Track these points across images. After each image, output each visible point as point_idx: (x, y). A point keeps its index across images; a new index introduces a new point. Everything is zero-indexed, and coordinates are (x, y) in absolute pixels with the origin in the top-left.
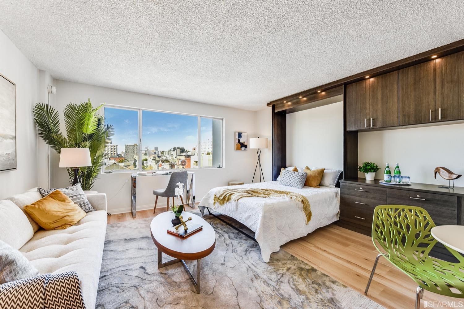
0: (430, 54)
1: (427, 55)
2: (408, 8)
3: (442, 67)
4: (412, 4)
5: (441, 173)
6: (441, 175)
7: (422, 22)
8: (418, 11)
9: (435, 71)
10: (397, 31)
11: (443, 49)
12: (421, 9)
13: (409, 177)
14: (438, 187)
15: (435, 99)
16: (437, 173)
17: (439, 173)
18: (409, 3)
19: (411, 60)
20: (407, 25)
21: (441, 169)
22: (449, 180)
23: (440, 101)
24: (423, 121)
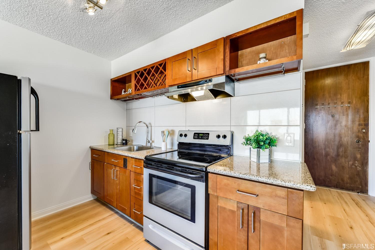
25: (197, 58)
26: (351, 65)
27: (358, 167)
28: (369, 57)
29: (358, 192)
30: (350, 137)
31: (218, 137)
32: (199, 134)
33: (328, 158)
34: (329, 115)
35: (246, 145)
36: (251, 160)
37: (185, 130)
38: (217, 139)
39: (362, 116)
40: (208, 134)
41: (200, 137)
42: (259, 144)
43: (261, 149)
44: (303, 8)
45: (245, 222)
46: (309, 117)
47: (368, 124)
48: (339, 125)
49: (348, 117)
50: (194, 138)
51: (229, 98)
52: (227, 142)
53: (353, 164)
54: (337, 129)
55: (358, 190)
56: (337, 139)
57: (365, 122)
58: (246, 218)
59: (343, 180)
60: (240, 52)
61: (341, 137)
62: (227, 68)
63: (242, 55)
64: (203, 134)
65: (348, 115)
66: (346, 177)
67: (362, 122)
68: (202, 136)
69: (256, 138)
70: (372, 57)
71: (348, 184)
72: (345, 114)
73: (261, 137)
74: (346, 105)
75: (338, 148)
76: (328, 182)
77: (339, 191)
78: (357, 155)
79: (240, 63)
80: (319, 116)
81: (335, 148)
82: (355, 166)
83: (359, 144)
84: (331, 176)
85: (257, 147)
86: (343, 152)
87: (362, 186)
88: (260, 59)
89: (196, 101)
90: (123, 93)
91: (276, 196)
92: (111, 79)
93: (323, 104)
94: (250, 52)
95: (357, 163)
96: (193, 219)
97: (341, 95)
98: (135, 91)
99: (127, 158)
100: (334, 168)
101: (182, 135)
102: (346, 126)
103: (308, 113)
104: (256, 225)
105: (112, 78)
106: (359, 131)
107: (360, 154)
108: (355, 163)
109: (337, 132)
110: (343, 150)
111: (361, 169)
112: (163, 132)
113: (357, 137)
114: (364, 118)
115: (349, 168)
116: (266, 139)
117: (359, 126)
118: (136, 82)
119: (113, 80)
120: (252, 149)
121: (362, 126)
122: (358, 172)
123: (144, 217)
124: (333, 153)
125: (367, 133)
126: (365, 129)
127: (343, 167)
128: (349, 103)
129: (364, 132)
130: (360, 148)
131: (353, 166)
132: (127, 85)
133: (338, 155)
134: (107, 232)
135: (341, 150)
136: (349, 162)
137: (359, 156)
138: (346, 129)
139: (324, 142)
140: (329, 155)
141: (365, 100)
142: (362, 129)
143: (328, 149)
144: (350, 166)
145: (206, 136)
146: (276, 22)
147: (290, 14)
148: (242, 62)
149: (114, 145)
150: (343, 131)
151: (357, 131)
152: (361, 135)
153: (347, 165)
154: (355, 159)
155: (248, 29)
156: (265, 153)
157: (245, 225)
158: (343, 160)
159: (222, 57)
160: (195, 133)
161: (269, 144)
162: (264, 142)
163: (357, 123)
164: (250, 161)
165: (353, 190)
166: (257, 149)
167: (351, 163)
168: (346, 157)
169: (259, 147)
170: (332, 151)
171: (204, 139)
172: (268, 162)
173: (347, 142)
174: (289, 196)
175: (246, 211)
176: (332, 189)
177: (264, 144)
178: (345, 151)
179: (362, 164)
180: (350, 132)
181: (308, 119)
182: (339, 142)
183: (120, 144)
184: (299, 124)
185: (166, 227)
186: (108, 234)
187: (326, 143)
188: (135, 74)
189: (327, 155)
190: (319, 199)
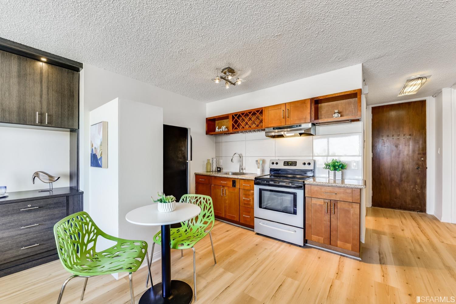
0: (42, 55)
1: (40, 54)
2: (73, 5)
3: (48, 73)
4: (78, 6)
5: (41, 177)
6: (41, 178)
7: (66, 25)
8: (75, 15)
9: (41, 73)
10: (39, 11)
11: (54, 58)
12: (78, 16)
13: (6, 187)
14: (39, 192)
15: (41, 102)
16: (36, 178)
17: (38, 177)
18: (77, 3)
19: (20, 48)
20: (54, 16)
21: (41, 173)
22: (50, 183)
23: (46, 106)
24: (28, 122)
25: (290, 110)
26: (411, 102)
27: (418, 190)
28: (425, 97)
29: (418, 212)
30: (411, 164)
31: (305, 164)
32: (288, 162)
33: (393, 183)
34: (393, 145)
35: (326, 169)
36: (330, 178)
37: (275, 159)
38: (303, 166)
39: (421, 147)
40: (296, 162)
41: (289, 165)
42: (335, 167)
43: (336, 171)
44: (361, 88)
45: (329, 210)
46: (376, 147)
47: (426, 153)
48: (402, 154)
49: (409, 147)
50: (284, 165)
51: (311, 136)
52: (311, 167)
53: (414, 188)
54: (400, 158)
55: (418, 210)
56: (400, 166)
57: (423, 151)
58: (329, 207)
59: (405, 202)
60: (319, 105)
61: (403, 165)
62: (313, 119)
63: (321, 107)
64: (292, 162)
65: (409, 145)
66: (408, 199)
67: (421, 152)
68: (290, 164)
69: (333, 164)
70: (428, 96)
71: (410, 206)
72: (407, 145)
73: (336, 163)
74: (408, 137)
75: (401, 174)
76: (393, 204)
77: (402, 211)
78: (417, 180)
79: (320, 112)
80: (385, 146)
81: (399, 174)
82: (416, 189)
83: (419, 171)
84: (396, 199)
85: (334, 169)
86: (406, 177)
87: (421, 206)
88: (335, 113)
89: (284, 137)
90: (217, 130)
91: (346, 193)
92: (207, 119)
93: (388, 136)
94: (327, 105)
95: (417, 187)
96: (295, 213)
97: (403, 128)
98: (233, 129)
99: (236, 180)
100: (398, 191)
101: (274, 163)
102: (408, 155)
103: (375, 143)
104: (335, 210)
105: (207, 117)
106: (418, 159)
107: (420, 179)
108: (416, 187)
109: (400, 160)
110: (406, 175)
111: (420, 192)
112: (257, 161)
113: (417, 165)
114: (423, 148)
115: (410, 191)
116: (340, 165)
117: (418, 155)
118: (234, 122)
119: (208, 119)
120: (330, 171)
121: (421, 155)
122: (418, 194)
123: (255, 218)
124: (396, 178)
125: (425, 161)
126: (423, 158)
127: (406, 191)
128: (410, 135)
129: (422, 160)
130: (419, 174)
131: (414, 190)
132: (216, 122)
133: (401, 180)
134: (227, 230)
135: (404, 176)
136: (410, 186)
137: (418, 181)
138: (407, 158)
139: (389, 169)
140: (393, 181)
141: (423, 133)
142: (421, 158)
143: (392, 176)
144: (411, 189)
145: (294, 163)
146: (345, 94)
147: (354, 91)
148: (321, 112)
149: (210, 172)
150: (405, 160)
151: (417, 159)
152: (420, 163)
153: (408, 189)
154: (416, 183)
155: (327, 96)
156: (339, 173)
157: (329, 212)
158: (406, 185)
159: (309, 111)
160: (284, 162)
161: (342, 168)
162: (338, 166)
163: (417, 152)
164: (329, 180)
165: (413, 210)
166: (333, 171)
167: (412, 187)
168: (408, 182)
169: (335, 170)
170: (396, 177)
171: (293, 166)
172: (341, 179)
173: (409, 169)
174: (353, 192)
175: (329, 204)
176: (396, 210)
177: (338, 168)
178: (408, 177)
179: (421, 188)
180: (411, 161)
181: (375, 149)
182: (402, 169)
183: (214, 171)
184: (361, 155)
185: (274, 222)
186: (227, 231)
187: (391, 170)
188: (233, 116)
189: (392, 180)
190: (383, 215)
